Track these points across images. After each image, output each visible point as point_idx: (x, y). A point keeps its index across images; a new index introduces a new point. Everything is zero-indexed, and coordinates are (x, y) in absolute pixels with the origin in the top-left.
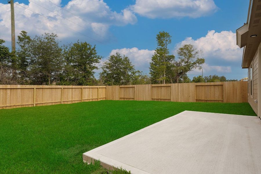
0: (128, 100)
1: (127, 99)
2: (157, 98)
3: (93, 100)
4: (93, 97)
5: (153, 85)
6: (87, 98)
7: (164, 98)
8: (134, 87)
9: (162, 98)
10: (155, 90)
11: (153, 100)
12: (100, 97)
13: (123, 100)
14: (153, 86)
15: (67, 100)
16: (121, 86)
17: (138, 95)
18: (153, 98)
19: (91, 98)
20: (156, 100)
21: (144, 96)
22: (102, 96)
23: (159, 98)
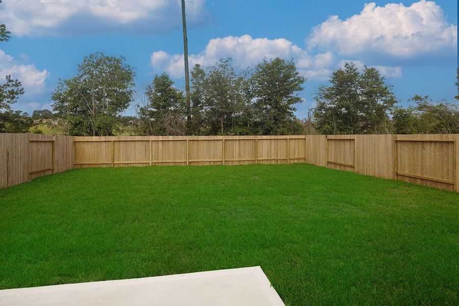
0: (342, 168)
1: (341, 165)
2: (412, 174)
3: (277, 162)
4: (277, 156)
5: (400, 137)
6: (266, 158)
7: (431, 177)
8: (354, 140)
9: (426, 176)
10: (405, 151)
11: (400, 178)
12: (292, 157)
13: (333, 167)
14: (398, 139)
15: (232, 160)
16: (330, 137)
17: (361, 159)
18: (400, 172)
19: (273, 158)
20: (407, 180)
21: (377, 164)
22: (296, 154)
23: (419, 174)
